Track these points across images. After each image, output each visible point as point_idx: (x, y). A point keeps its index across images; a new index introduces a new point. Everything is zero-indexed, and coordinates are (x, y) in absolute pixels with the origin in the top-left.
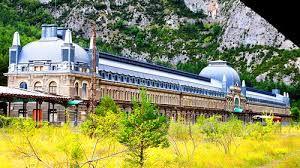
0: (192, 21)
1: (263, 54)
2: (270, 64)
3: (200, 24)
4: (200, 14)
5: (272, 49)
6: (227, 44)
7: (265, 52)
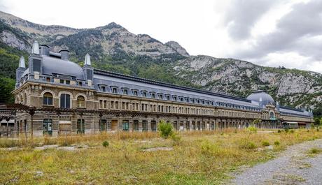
0: (263, 86)
1: (298, 97)
2: (303, 101)
3: (267, 87)
4: (267, 83)
5: (303, 94)
6: (281, 94)
7: (300, 95)
